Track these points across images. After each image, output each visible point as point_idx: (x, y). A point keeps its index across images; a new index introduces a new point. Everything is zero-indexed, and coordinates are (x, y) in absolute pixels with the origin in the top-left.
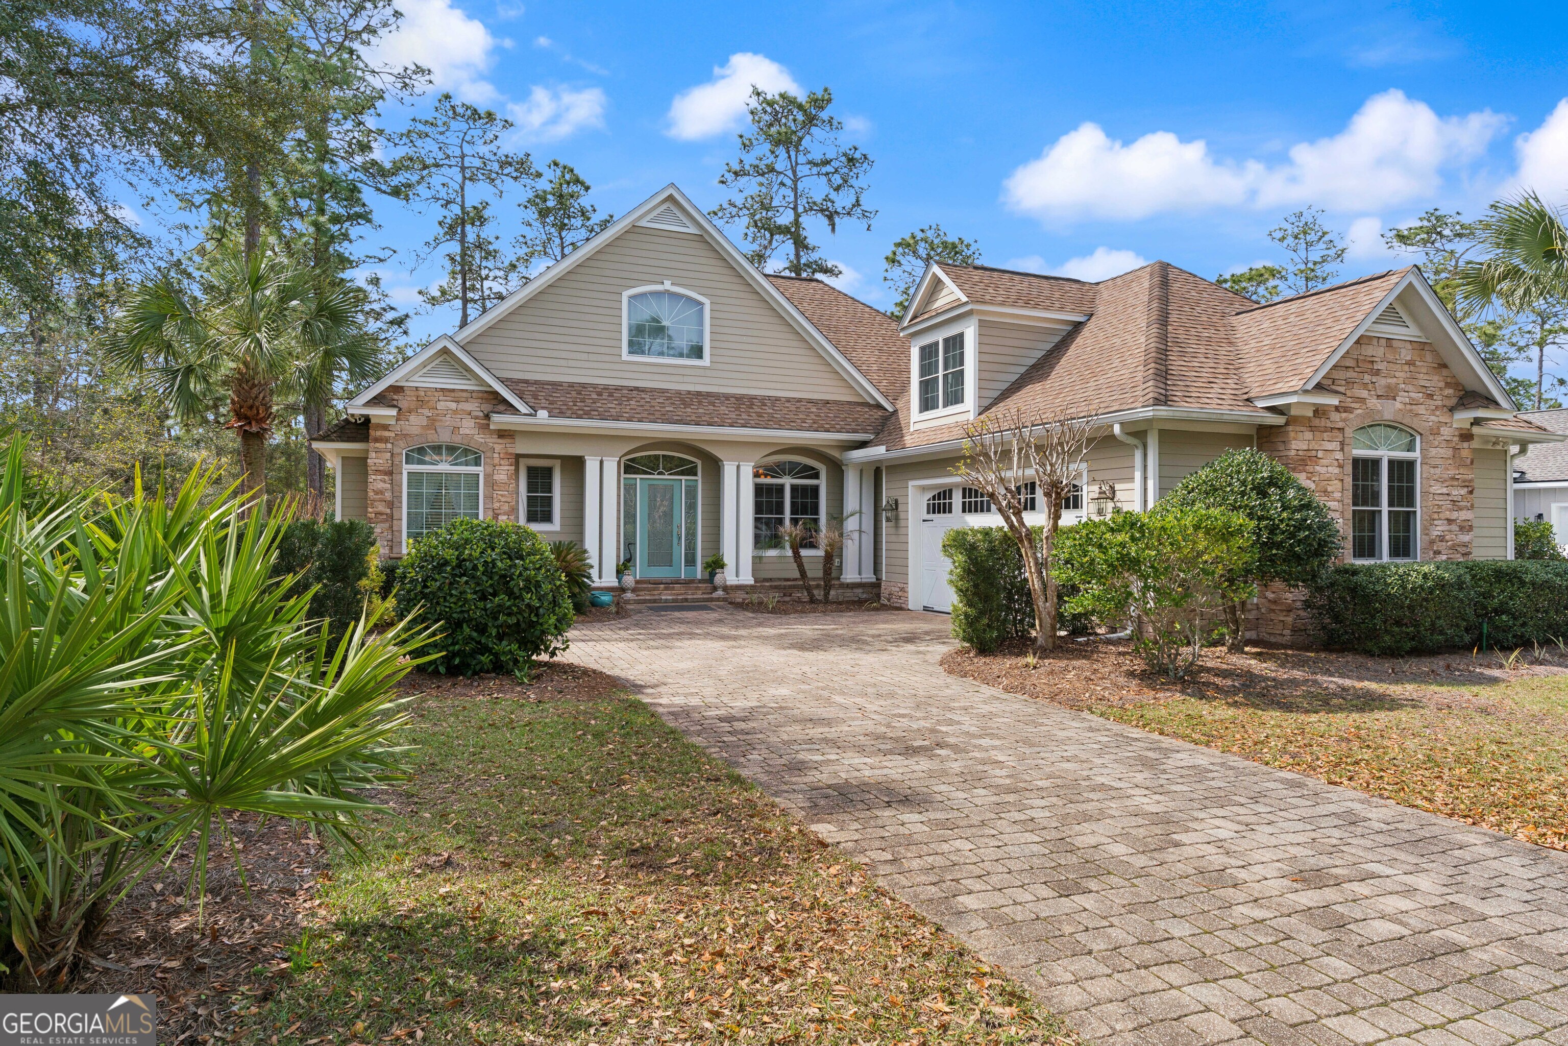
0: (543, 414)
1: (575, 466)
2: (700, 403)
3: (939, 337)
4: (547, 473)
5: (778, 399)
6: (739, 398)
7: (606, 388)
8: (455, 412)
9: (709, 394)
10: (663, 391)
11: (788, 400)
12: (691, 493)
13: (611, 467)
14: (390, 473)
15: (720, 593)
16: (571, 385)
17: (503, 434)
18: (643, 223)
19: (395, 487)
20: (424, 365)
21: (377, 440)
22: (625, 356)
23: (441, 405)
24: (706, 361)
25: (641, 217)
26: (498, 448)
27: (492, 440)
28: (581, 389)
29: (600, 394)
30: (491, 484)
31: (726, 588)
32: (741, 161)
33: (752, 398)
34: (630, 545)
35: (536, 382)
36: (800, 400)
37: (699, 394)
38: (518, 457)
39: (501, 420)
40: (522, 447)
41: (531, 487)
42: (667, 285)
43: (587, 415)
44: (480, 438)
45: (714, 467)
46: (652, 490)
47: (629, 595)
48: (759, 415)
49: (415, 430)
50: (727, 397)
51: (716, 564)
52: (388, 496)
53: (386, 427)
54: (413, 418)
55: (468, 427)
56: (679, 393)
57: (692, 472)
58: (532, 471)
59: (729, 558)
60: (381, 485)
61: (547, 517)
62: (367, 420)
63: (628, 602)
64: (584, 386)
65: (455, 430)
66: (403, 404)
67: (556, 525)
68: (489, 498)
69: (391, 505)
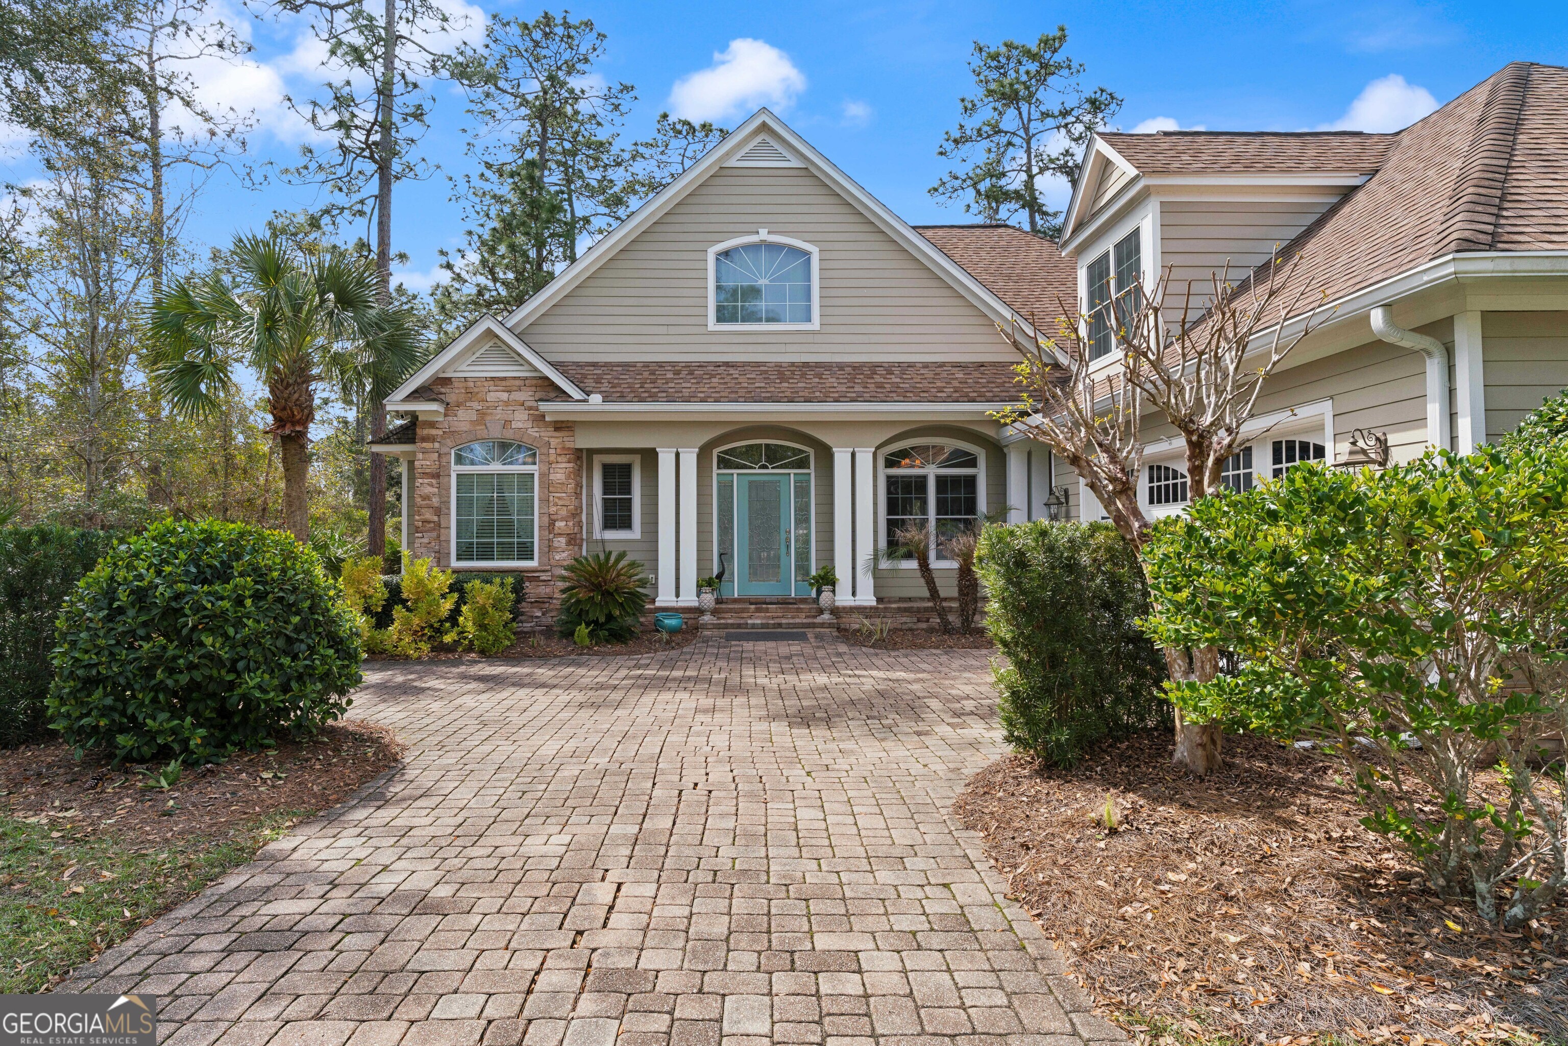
0: (596, 399)
1: (650, 457)
2: (803, 375)
3: (1108, 245)
4: (626, 470)
5: (911, 365)
6: (857, 368)
7: (688, 365)
8: (507, 403)
9: (818, 365)
10: (758, 364)
11: (926, 365)
12: (802, 491)
13: (689, 460)
14: (437, 476)
15: (826, 617)
16: (646, 365)
17: (560, 426)
18: (733, 163)
19: (444, 490)
20: (470, 348)
21: (425, 439)
22: (712, 324)
23: (491, 397)
24: (815, 324)
25: (728, 155)
26: (554, 442)
27: (547, 434)
28: (654, 369)
29: (677, 373)
30: (547, 485)
31: (835, 611)
32: (962, 127)
33: (874, 367)
34: (725, 555)
35: (606, 364)
36: (942, 365)
37: (806, 365)
38: (591, 452)
39: (553, 408)
40: (585, 441)
41: (607, 489)
42: (763, 235)
43: (654, 398)
44: (533, 432)
45: (826, 455)
46: (755, 487)
47: (707, 618)
48: (880, 386)
49: (464, 427)
50: (841, 366)
51: (827, 579)
52: (435, 501)
53: (432, 425)
54: (461, 413)
55: (521, 420)
56: (779, 365)
57: (802, 463)
58: (608, 470)
59: (842, 572)
60: (428, 490)
61: (626, 524)
62: (414, 416)
63: (705, 627)
64: (660, 365)
65: (507, 423)
66: (451, 398)
67: (636, 533)
68: (545, 501)
69: (438, 511)
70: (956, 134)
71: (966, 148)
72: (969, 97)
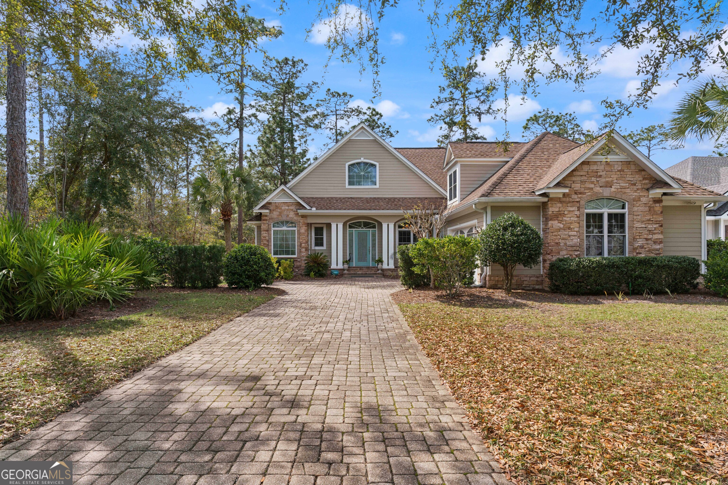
0: (314, 209)
1: (329, 226)
2: (374, 202)
3: (452, 172)
4: (322, 229)
5: (405, 198)
6: (390, 199)
7: (340, 198)
8: (288, 210)
9: (378, 198)
10: (361, 198)
11: (410, 198)
12: (374, 235)
13: (340, 226)
14: (268, 231)
15: (380, 271)
16: (328, 198)
17: (303, 216)
18: (353, 138)
19: (269, 235)
20: (277, 194)
21: (264, 220)
22: (347, 186)
23: (283, 208)
24: (377, 186)
25: (352, 136)
26: (301, 221)
27: (299, 219)
28: (330, 199)
29: (337, 201)
30: (299, 233)
31: (383, 270)
32: (439, 97)
33: (395, 199)
34: (351, 254)
35: (316, 198)
36: (415, 198)
37: (375, 198)
38: (311, 224)
39: (301, 212)
40: (310, 221)
41: (316, 234)
42: (362, 160)
43: (330, 209)
44: (295, 218)
45: (380, 225)
46: (360, 234)
47: (346, 272)
48: (396, 205)
49: (275, 216)
50: (385, 199)
51: (380, 261)
52: (267, 238)
53: (266, 216)
54: (274, 213)
55: (292, 215)
56: (367, 198)
57: (374, 227)
58: (316, 229)
59: (385, 259)
60: (265, 235)
61: (322, 245)
62: (261, 214)
63: (345, 274)
64: (332, 198)
65: (288, 216)
66: (271, 208)
67: (324, 248)
68: (299, 238)
69: (268, 241)
70: (437, 100)
71: (441, 105)
72: (442, 86)
